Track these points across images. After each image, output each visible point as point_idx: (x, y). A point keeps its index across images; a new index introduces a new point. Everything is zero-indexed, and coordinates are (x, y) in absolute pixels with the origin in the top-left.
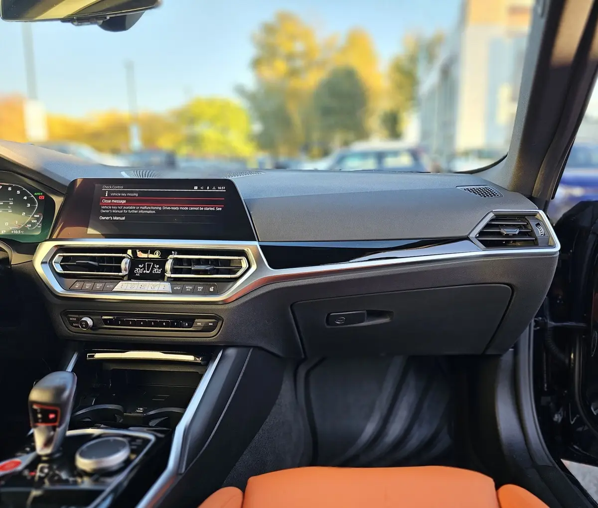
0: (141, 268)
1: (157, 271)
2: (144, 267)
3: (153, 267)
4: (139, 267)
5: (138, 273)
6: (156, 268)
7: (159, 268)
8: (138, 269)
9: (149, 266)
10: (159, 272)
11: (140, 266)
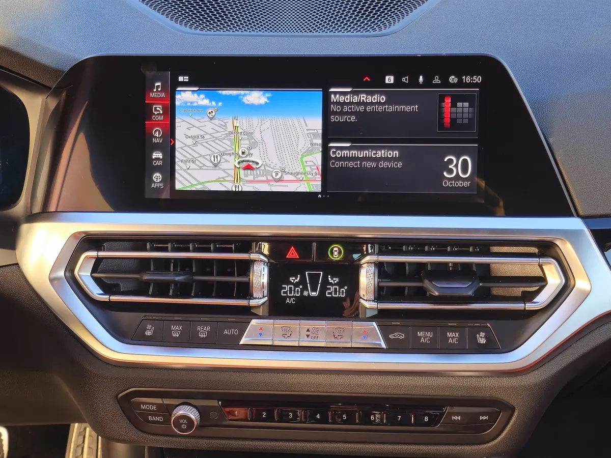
0: (296, 285)
1: (336, 290)
2: (303, 282)
3: (326, 282)
4: (291, 283)
5: (290, 297)
6: (331, 284)
7: (340, 284)
8: (287, 287)
9: (314, 279)
10: (342, 293)
11: (292, 279)
